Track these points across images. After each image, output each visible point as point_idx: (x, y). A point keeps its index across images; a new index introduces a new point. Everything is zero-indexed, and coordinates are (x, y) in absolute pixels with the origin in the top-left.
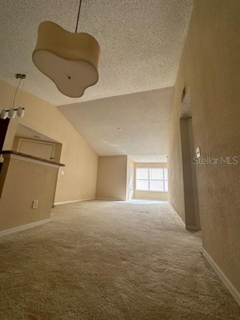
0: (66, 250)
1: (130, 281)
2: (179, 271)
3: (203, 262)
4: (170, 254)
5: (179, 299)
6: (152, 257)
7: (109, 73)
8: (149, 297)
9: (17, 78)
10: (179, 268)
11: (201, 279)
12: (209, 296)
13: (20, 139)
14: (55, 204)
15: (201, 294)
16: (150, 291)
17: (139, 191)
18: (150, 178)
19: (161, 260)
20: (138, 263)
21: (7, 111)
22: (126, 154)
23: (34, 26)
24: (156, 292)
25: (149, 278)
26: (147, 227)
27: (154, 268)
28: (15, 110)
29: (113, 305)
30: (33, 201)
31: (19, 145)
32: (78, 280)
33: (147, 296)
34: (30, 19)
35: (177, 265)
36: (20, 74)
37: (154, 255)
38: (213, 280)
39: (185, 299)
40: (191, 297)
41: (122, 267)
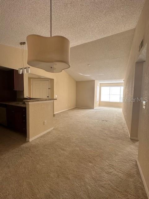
0: (62, 152)
1: (92, 178)
2: (120, 175)
3: (136, 169)
4: (116, 161)
5: (117, 195)
6: (106, 161)
7: (79, 30)
8: (101, 191)
9: (21, 45)
10: (120, 172)
11: (131, 183)
12: (134, 196)
13: (31, 79)
14: (55, 113)
15: (129, 194)
16: (102, 186)
17: (103, 102)
18: (111, 94)
19: (110, 165)
20: (98, 165)
21: (21, 69)
22: (94, 80)
23: (23, 13)
24: (105, 188)
25: (103, 178)
26: (105, 135)
27: (106, 171)
28: (25, 68)
29: (84, 192)
30: (44, 122)
31: (31, 83)
32: (68, 174)
33: (100, 190)
34: (19, 10)
35: (119, 170)
36: (22, 43)
37: (107, 160)
38: (139, 185)
39: (120, 195)
40: (123, 194)
41: (89, 168)
